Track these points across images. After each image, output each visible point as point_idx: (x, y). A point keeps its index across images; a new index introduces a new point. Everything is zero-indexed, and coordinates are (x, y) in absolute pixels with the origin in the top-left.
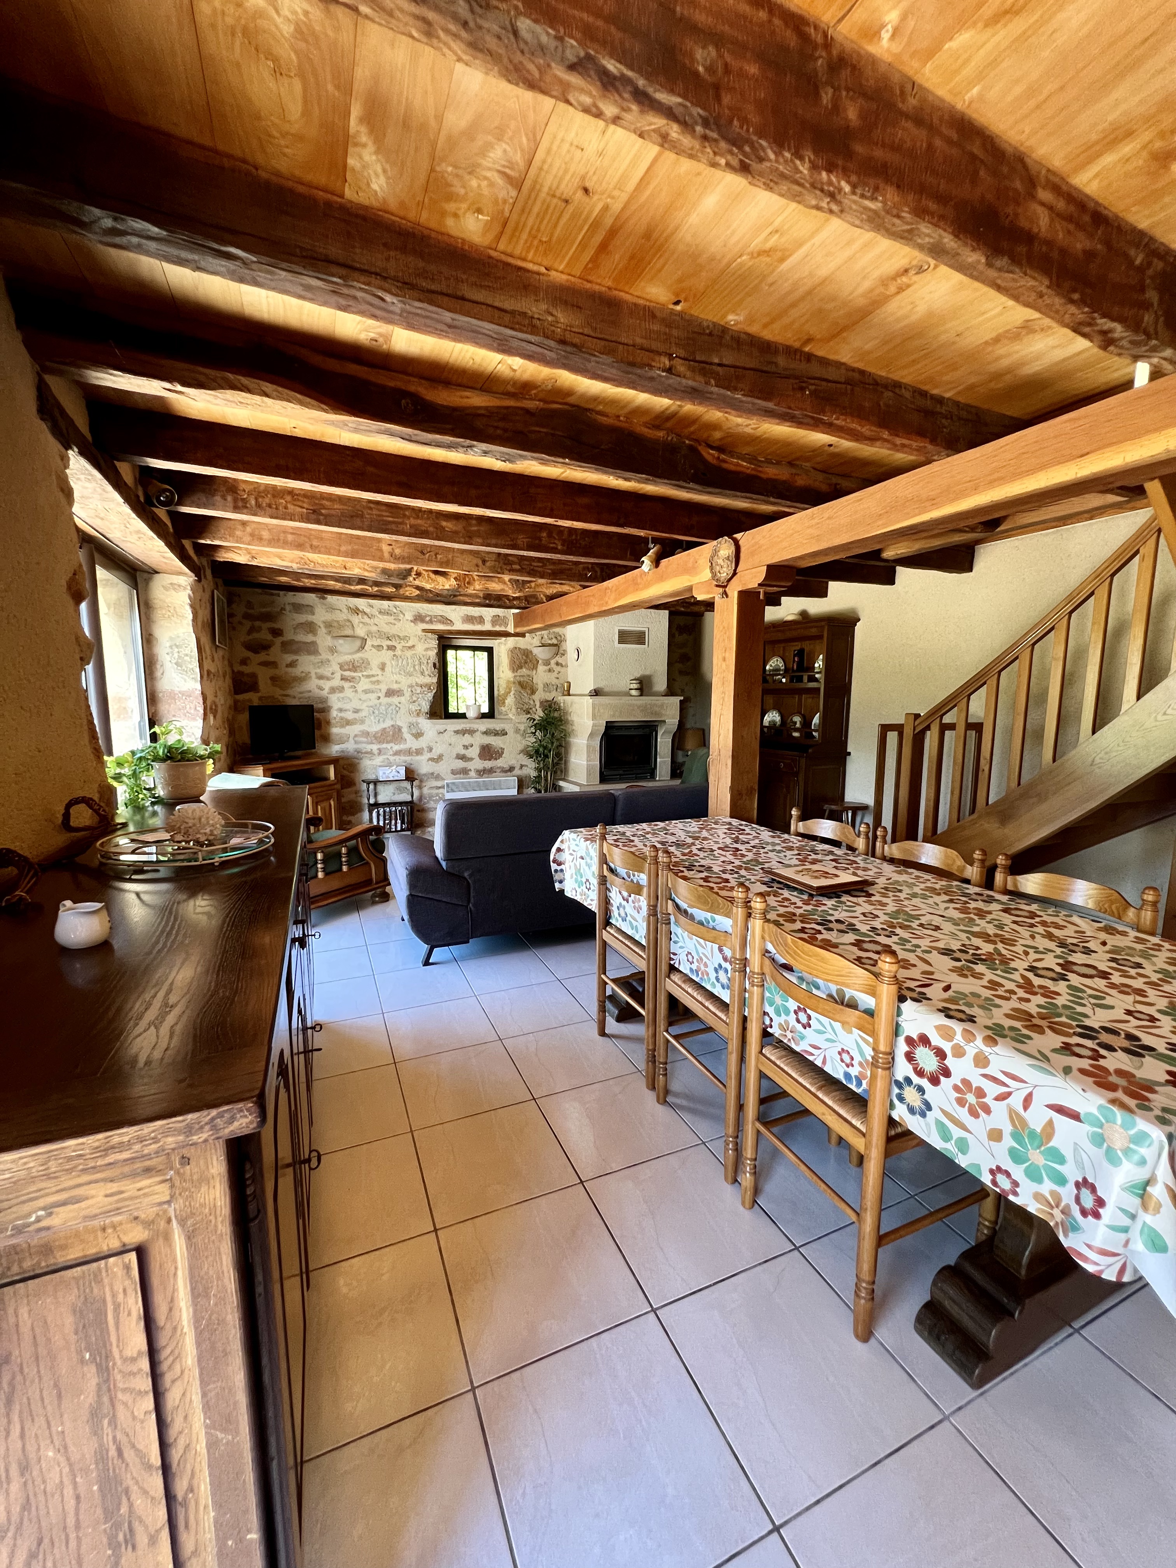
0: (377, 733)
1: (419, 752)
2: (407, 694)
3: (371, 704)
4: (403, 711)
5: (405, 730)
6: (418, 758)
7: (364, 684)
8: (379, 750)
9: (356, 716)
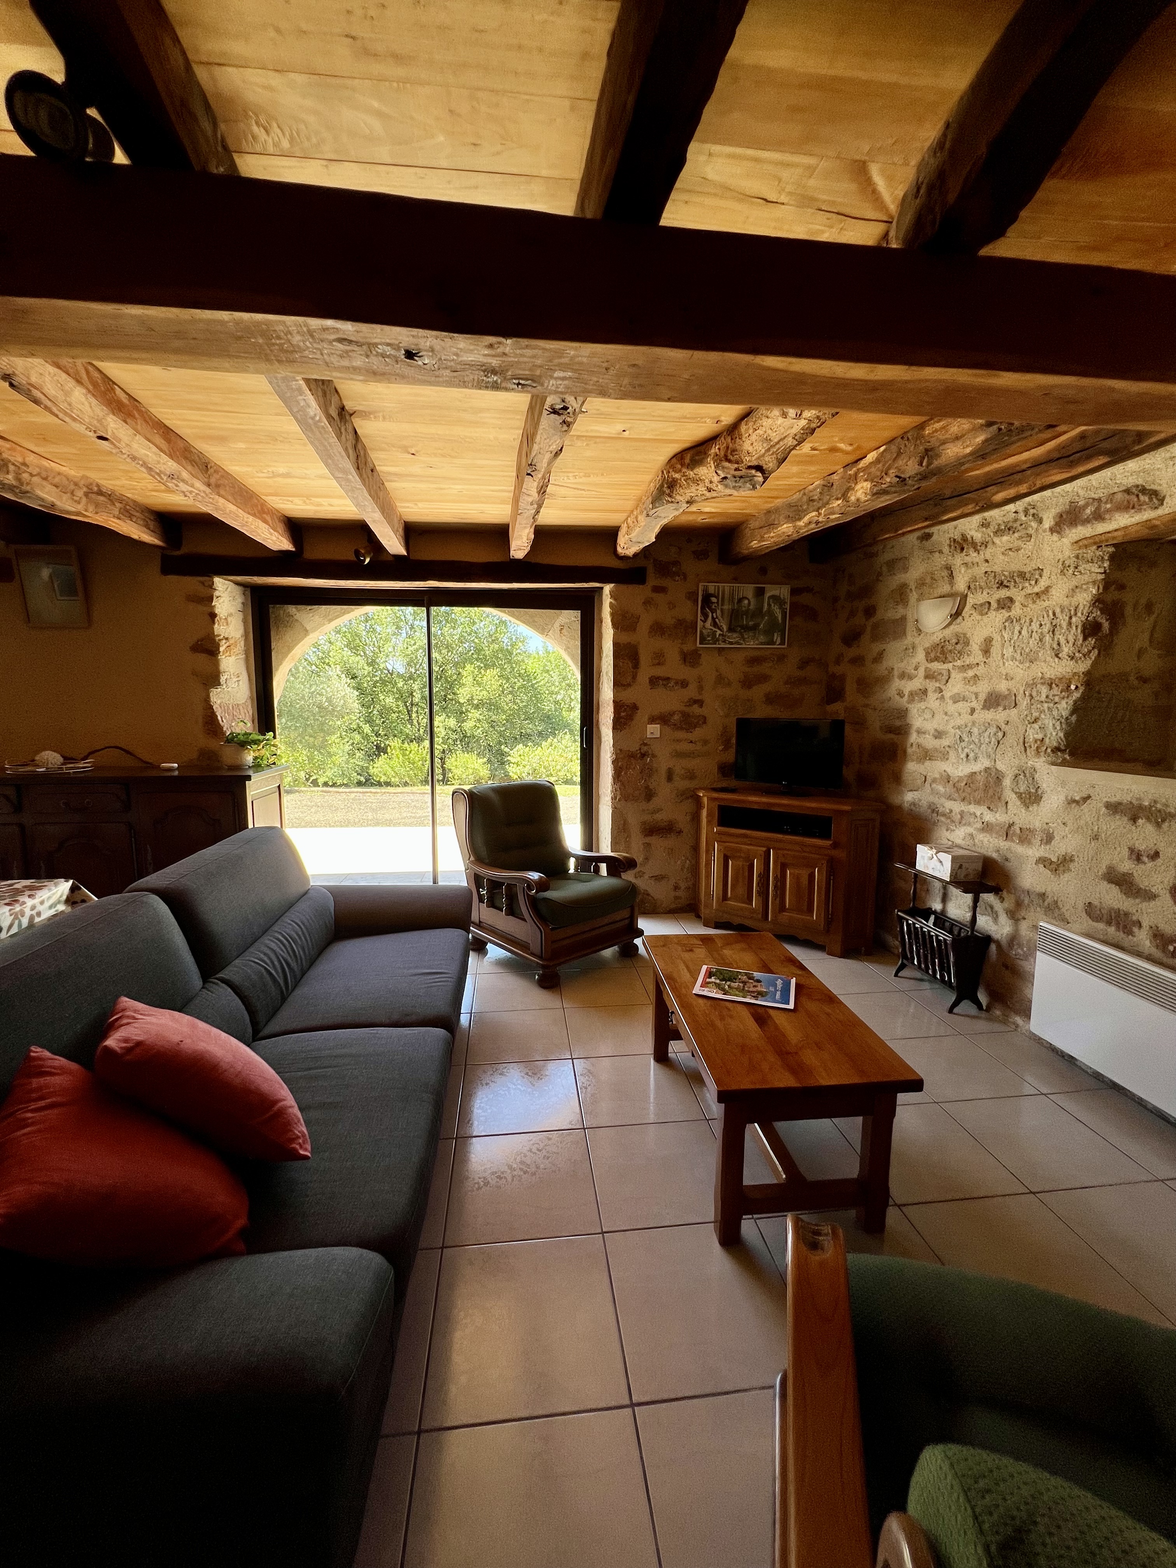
0: (960, 779)
1: (1025, 836)
2: (1024, 703)
3: (959, 722)
4: (1011, 739)
5: (1007, 782)
6: (1020, 849)
7: (956, 686)
8: (962, 813)
9: (937, 743)
